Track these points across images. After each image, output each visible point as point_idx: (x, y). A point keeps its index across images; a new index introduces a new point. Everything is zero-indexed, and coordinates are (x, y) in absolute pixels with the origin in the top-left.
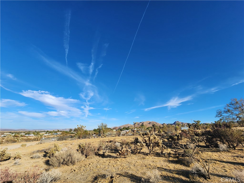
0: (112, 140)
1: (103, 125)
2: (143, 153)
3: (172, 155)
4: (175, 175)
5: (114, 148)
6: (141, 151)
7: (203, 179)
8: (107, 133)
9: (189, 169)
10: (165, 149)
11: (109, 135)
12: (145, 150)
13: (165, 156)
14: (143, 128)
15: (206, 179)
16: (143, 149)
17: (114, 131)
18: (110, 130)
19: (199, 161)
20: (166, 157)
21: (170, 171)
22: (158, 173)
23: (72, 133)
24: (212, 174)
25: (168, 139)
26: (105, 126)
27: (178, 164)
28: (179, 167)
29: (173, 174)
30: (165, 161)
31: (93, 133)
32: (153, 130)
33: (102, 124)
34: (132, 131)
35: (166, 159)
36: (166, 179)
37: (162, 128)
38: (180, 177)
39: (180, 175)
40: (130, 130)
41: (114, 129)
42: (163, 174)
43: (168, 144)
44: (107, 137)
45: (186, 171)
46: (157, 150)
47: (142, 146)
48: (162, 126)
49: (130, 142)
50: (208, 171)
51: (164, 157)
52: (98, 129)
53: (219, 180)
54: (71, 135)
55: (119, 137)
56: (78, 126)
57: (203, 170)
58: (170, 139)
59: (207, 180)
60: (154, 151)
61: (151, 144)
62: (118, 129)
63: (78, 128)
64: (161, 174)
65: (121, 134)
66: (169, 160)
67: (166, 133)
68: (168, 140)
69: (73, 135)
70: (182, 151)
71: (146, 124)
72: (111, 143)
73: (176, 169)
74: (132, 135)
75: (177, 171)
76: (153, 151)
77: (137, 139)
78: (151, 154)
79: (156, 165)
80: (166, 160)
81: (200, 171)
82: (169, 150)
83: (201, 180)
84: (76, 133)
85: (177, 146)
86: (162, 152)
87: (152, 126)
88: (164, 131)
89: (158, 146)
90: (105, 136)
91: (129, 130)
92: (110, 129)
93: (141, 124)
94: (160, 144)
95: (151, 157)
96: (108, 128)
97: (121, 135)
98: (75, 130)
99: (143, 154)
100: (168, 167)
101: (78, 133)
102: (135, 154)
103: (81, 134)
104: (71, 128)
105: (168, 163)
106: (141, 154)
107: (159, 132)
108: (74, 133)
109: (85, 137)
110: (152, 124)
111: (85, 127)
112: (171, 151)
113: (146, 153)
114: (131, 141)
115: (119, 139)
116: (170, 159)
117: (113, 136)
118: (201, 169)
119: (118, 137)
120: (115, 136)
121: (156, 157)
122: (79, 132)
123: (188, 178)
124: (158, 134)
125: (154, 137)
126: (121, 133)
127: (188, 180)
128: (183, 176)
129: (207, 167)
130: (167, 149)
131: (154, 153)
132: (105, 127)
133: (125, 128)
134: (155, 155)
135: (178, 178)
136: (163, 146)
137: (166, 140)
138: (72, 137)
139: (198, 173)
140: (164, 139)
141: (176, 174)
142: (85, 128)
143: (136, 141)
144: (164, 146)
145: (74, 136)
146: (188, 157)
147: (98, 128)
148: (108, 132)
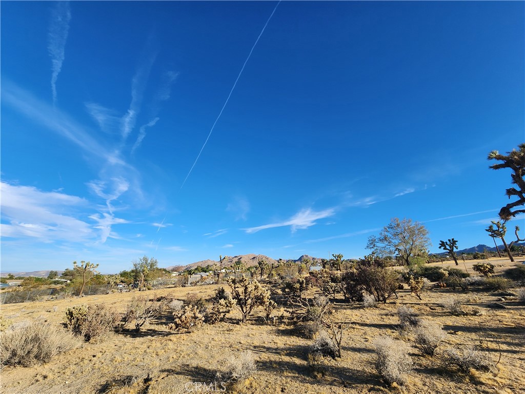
0: (163, 296)
1: (146, 261)
2: (231, 319)
3: (285, 320)
4: (283, 357)
5: (166, 313)
6: (228, 316)
7: (329, 359)
8: (155, 281)
9: (310, 343)
10: (273, 308)
11: (161, 284)
12: (236, 312)
13: (273, 323)
14: (238, 269)
15: (334, 358)
16: (231, 312)
17: (174, 275)
18: (164, 272)
19: (329, 327)
20: (273, 325)
21: (277, 351)
22: (250, 357)
23: (56, 283)
24: (344, 348)
25: (283, 289)
26: (152, 265)
27: (293, 335)
28: (293, 342)
29: (281, 355)
30: (270, 333)
31: (118, 281)
32: (258, 271)
33: (146, 259)
34: (215, 275)
35: (274, 328)
36: (267, 368)
37: (276, 267)
38: (291, 361)
39: (293, 357)
40: (211, 272)
41: (174, 270)
42: (262, 359)
43: (282, 298)
44: (155, 289)
45: (304, 347)
46: (260, 311)
47: (229, 305)
48: (276, 264)
49: (207, 298)
50: (339, 344)
51: (270, 325)
52: (133, 271)
53: (354, 358)
54: (53, 286)
55: (184, 288)
56: (75, 263)
57: (331, 343)
58: (287, 290)
59: (336, 360)
60: (253, 315)
61: (248, 299)
62: (184, 272)
63: (74, 269)
64: (259, 359)
65: (189, 282)
66: (279, 330)
67: (282, 278)
68: (283, 292)
69: (58, 287)
70: (303, 311)
71: (246, 261)
72: (160, 303)
73: (288, 346)
74: (213, 284)
75: (289, 349)
76: (250, 314)
77: (223, 291)
78: (247, 320)
79: (252, 342)
80: (272, 330)
81: (327, 344)
82: (282, 311)
83: (327, 361)
84: (69, 282)
85: (296, 301)
86: (268, 315)
87: (258, 264)
88: (279, 275)
89: (262, 303)
90: (150, 287)
91: (207, 274)
92: (165, 270)
93: (236, 260)
94: (266, 300)
95: (244, 327)
96: (160, 269)
97: (189, 284)
98: (66, 274)
99: (230, 323)
100: (275, 343)
101: (73, 282)
102: (213, 324)
103: (82, 284)
104: (54, 270)
105: (275, 337)
106: (226, 322)
107: (271, 275)
108: (62, 283)
109: (94, 292)
110: (257, 260)
111: (95, 265)
112: (285, 312)
113: (235, 319)
114: (209, 295)
115: (181, 293)
116: (281, 328)
117: (169, 288)
118: (329, 341)
119: (181, 288)
120: (173, 286)
121: (255, 327)
122: (79, 280)
123: (306, 359)
124: (268, 279)
125: (255, 286)
126: (190, 280)
127: (305, 363)
128: (298, 357)
129: (338, 337)
130: (278, 309)
131: (253, 318)
132: (151, 267)
133: (200, 269)
134: (254, 322)
135: (288, 362)
136: (270, 303)
137: (280, 291)
138: (54, 292)
139: (323, 349)
140: (277, 290)
141: (287, 355)
142: (96, 269)
143: (220, 295)
144: (273, 302)
145: (62, 289)
146: (313, 321)
147: (133, 268)
148: (159, 277)
